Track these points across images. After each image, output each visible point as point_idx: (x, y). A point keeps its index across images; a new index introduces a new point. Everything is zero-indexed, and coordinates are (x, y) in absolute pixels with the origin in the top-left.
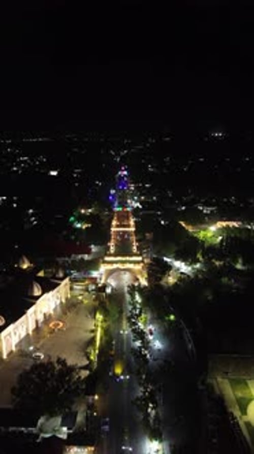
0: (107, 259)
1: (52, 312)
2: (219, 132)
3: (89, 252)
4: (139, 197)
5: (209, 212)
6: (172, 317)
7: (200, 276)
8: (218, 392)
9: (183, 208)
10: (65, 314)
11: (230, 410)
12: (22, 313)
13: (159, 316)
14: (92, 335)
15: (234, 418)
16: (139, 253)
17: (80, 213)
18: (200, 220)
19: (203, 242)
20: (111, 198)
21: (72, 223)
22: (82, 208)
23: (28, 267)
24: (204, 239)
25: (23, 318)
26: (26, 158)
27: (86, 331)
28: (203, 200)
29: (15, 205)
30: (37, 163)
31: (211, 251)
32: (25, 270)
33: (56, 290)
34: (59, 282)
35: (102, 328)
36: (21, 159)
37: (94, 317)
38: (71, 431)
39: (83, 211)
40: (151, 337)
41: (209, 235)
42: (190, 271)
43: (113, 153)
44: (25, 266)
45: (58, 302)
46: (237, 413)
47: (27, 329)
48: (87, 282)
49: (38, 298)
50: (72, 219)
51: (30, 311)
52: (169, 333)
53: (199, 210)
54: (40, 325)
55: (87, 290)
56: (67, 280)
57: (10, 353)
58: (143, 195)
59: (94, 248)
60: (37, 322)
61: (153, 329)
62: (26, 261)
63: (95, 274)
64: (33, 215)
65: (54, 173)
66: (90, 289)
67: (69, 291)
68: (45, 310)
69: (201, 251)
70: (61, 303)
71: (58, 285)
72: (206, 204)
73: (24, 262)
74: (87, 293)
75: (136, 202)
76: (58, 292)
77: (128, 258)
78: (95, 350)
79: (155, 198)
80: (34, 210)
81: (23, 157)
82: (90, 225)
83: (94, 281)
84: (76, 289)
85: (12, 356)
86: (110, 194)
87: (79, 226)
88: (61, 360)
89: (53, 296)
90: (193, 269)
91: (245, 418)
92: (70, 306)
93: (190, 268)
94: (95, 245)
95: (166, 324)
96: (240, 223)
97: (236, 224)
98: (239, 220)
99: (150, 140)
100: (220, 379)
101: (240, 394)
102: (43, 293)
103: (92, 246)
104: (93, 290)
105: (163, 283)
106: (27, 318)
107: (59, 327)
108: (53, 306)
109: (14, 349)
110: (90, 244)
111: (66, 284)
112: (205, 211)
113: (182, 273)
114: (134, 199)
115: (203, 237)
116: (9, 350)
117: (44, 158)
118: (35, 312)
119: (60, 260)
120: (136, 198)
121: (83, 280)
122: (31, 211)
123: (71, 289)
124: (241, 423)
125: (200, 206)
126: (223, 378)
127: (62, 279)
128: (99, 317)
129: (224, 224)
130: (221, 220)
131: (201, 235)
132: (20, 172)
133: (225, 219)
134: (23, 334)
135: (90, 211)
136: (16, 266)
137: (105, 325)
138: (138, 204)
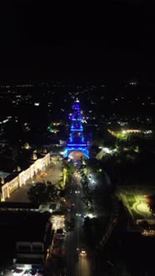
0: (69, 145)
1: (41, 169)
2: (134, 82)
3: (59, 143)
4: (86, 118)
5: (124, 125)
6: (100, 170)
7: (116, 155)
8: (120, 199)
9: (110, 123)
10: (48, 170)
11: (125, 205)
12: (28, 167)
13: (94, 171)
14: (62, 178)
15: (127, 208)
16: (85, 142)
17: (53, 125)
18: (118, 129)
19: (119, 139)
20: (70, 118)
21: (49, 130)
22: (54, 122)
23: (29, 148)
24: (119, 138)
25: (28, 170)
26: (19, 96)
27: (59, 177)
28: (121, 119)
29: (17, 121)
30: (27, 99)
31: (122, 143)
32: (28, 149)
33: (43, 158)
34: (44, 155)
35: (66, 175)
36: (17, 96)
37: (63, 171)
38: (54, 211)
39: (54, 124)
40: (90, 179)
41: (123, 136)
42: (111, 153)
43: (71, 94)
44: (27, 148)
45: (44, 165)
46: (128, 206)
47: (30, 176)
48: (58, 156)
49: (35, 160)
50: (49, 128)
51: (32, 166)
52: (99, 177)
53: (118, 124)
54: (36, 174)
55: (58, 160)
56: (48, 154)
57: (23, 185)
58: (88, 116)
59: (61, 142)
60: (35, 172)
61: (91, 176)
62: (28, 145)
63: (62, 153)
64: (27, 126)
65: (37, 104)
66: (60, 160)
67: (49, 161)
68: (38, 167)
69: (117, 143)
70: (46, 165)
71: (44, 156)
72: (123, 121)
73: (26, 146)
74: (58, 162)
75: (84, 120)
76: (44, 160)
77: (79, 145)
78: (63, 183)
79: (94, 118)
80: (27, 123)
81: (18, 95)
82: (59, 131)
83: (62, 156)
84: (53, 160)
85: (23, 186)
86: (69, 116)
87: (53, 131)
88: (49, 182)
89: (42, 161)
90: (113, 152)
91: (131, 208)
92: (50, 167)
93: (111, 151)
94: (62, 140)
95: (97, 173)
96: (140, 131)
97: (137, 131)
98: (140, 129)
99: (93, 86)
100: (121, 195)
101: (130, 200)
102: (37, 159)
103: (60, 141)
104: (61, 160)
105: (97, 157)
106: (30, 170)
107: (45, 175)
108: (42, 167)
109: (24, 183)
110: (60, 140)
111: (48, 157)
112: (121, 125)
113: (107, 154)
114: (82, 118)
115: (119, 137)
116: (22, 183)
117: (30, 96)
118: (34, 168)
119: (45, 146)
120: (84, 118)
121: (56, 156)
122: (26, 124)
123: (51, 160)
124: (129, 210)
125: (119, 122)
126: (123, 194)
127: (46, 154)
128: (65, 170)
129: (131, 131)
130: (130, 129)
131: (118, 135)
132: (17, 104)
133: (132, 128)
134: (28, 178)
135: (58, 124)
136: (22, 148)
137: (67, 174)
138: (85, 121)
